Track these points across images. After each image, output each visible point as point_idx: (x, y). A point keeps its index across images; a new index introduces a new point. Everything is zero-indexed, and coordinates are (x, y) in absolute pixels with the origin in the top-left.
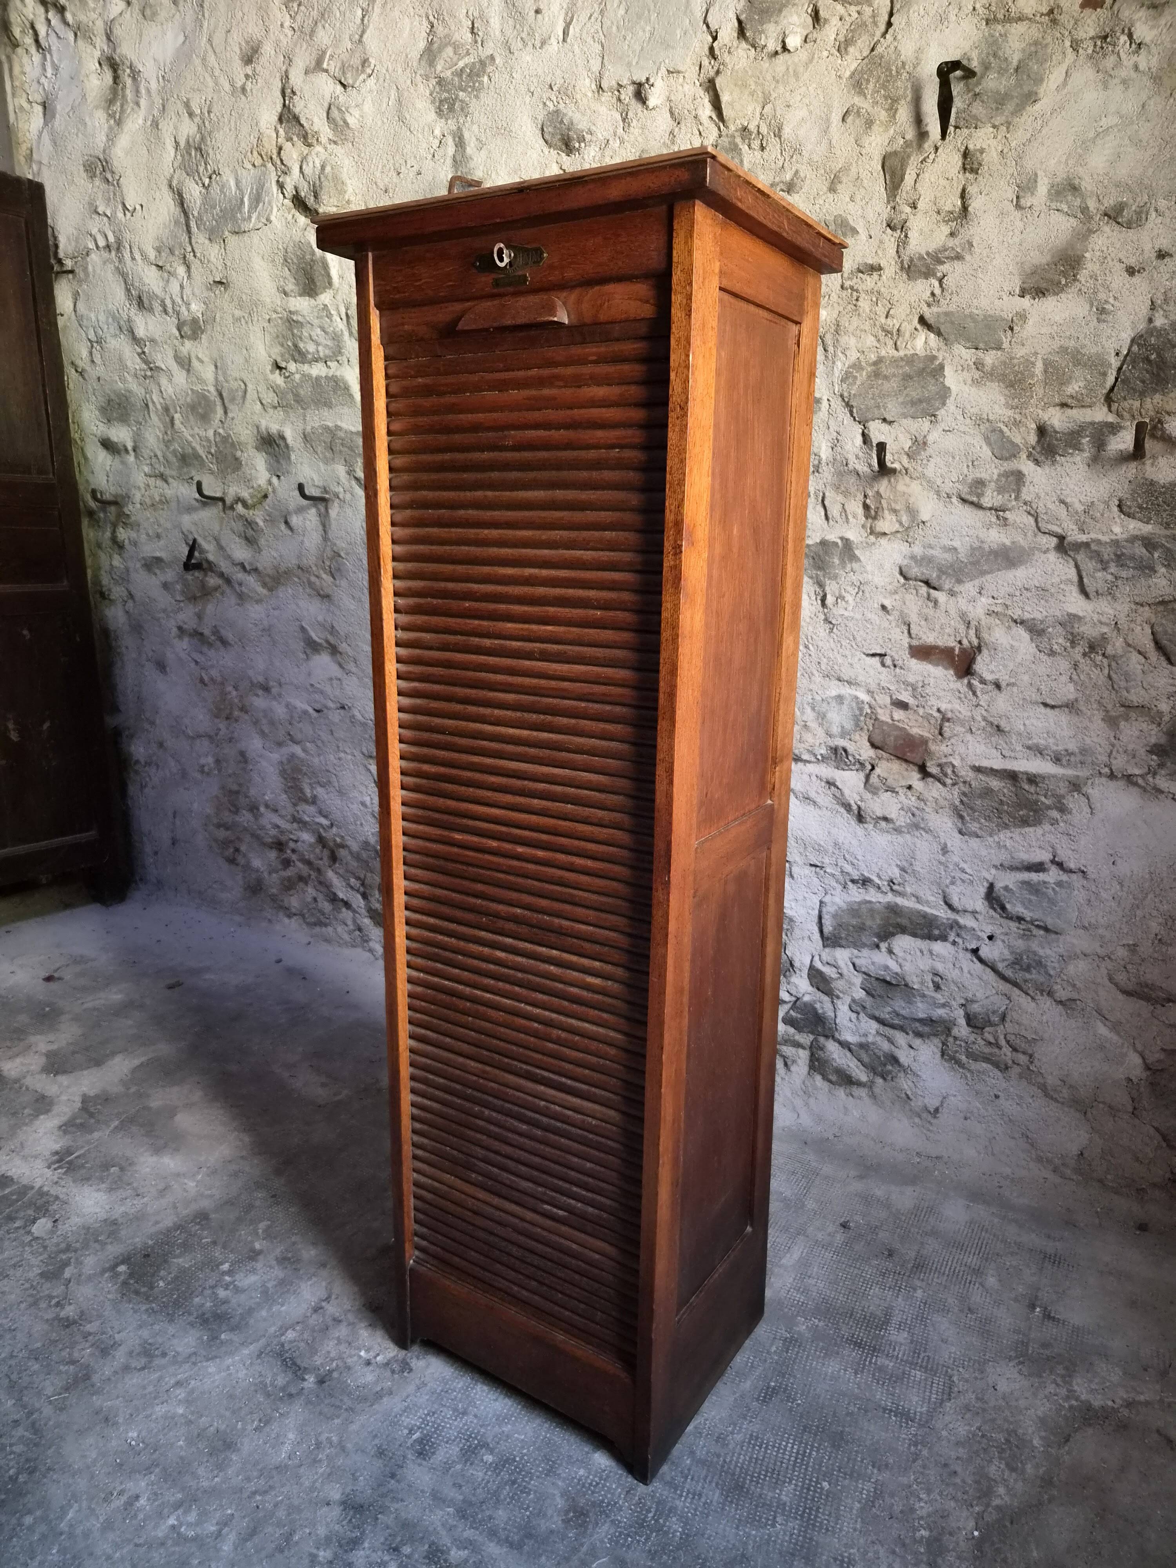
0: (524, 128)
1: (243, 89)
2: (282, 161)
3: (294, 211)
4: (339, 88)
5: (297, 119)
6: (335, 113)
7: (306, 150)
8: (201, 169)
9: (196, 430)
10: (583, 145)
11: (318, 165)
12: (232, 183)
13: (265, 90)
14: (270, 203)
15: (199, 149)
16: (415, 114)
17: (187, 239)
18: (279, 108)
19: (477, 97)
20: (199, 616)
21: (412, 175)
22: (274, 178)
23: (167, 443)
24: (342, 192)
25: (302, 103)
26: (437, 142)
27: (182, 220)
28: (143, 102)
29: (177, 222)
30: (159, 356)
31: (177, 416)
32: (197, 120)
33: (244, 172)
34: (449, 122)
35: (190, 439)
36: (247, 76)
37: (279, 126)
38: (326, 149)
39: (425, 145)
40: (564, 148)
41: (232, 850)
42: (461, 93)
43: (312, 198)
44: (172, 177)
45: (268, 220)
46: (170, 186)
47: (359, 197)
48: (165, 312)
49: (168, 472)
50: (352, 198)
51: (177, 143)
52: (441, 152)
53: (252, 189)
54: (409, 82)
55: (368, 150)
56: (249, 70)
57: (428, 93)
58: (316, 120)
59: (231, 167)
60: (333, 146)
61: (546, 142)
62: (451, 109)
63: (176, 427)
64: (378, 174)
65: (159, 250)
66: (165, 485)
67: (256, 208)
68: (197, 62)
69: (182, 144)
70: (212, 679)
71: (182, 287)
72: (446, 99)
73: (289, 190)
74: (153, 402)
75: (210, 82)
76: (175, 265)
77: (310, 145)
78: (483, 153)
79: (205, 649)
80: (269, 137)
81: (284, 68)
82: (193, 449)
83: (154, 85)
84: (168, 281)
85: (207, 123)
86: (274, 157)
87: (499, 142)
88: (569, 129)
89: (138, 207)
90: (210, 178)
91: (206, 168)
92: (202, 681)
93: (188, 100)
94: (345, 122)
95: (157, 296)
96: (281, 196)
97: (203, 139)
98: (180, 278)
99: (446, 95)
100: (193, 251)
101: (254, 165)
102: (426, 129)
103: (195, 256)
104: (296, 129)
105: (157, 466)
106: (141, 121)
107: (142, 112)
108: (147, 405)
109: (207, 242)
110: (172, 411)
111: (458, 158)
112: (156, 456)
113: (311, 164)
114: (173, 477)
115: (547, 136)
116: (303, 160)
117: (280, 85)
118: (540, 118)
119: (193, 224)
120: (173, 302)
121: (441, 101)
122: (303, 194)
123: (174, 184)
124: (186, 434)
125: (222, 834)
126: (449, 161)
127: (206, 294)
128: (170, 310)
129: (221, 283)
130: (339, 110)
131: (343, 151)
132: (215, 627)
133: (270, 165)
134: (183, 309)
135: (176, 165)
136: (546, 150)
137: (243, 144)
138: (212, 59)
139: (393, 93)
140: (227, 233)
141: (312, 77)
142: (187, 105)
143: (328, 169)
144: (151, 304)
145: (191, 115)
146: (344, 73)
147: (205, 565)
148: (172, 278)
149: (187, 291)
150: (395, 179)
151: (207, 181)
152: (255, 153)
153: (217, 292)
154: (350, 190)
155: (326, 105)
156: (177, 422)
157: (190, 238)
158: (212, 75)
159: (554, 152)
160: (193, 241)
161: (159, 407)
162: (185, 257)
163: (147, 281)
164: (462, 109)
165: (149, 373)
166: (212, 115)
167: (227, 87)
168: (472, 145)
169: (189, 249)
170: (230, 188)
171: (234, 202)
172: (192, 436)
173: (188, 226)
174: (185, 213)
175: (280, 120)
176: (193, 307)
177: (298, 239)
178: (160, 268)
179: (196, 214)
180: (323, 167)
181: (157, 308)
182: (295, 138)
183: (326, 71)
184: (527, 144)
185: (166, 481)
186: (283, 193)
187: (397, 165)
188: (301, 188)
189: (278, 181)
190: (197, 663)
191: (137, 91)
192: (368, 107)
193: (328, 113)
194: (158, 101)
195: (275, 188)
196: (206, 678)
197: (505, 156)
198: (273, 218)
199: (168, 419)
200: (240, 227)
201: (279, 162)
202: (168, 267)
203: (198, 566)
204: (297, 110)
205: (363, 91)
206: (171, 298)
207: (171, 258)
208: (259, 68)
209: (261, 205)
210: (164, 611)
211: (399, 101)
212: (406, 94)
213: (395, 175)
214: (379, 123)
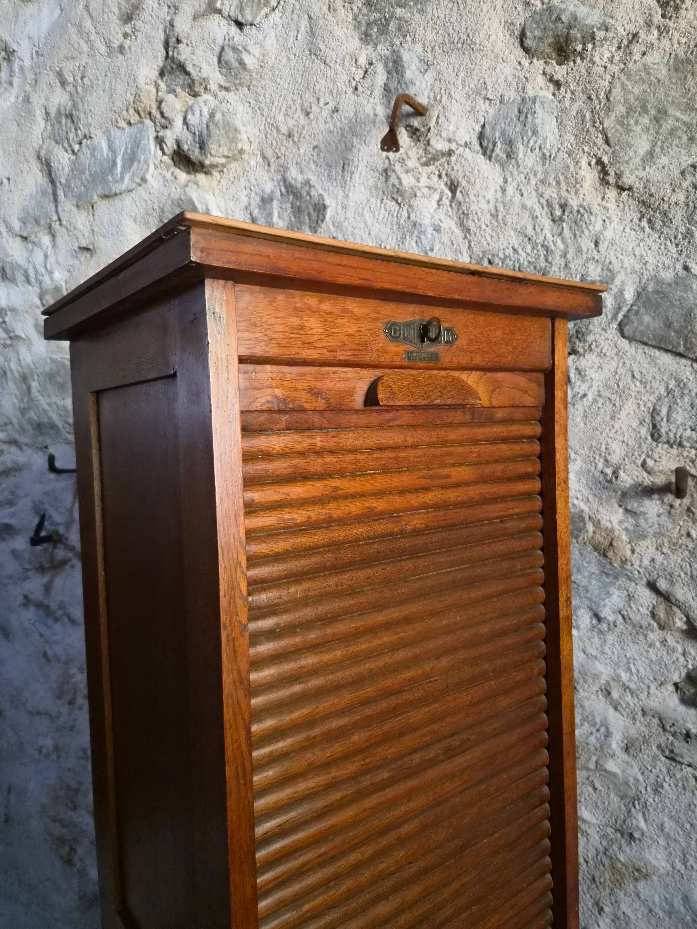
0: (493, 37)
1: (121, 49)
2: (162, 114)
3: (173, 169)
4: (234, 29)
5: (182, 68)
6: (230, 56)
7: (190, 100)
8: (71, 135)
9: (54, 399)
10: (590, 46)
11: (206, 113)
12: (104, 145)
13: (146, 45)
14: (146, 162)
15: (70, 116)
16: (333, 44)
17: (53, 208)
18: (160, 62)
19: (422, 12)
20: (48, 588)
21: (325, 113)
22: (152, 135)
23: (23, 411)
24: (234, 140)
25: (189, 50)
26: (361, 72)
27: (50, 190)
28: (16, 81)
29: (44, 193)
30: (19, 325)
31: (34, 384)
32: (70, 88)
33: (118, 133)
34: (379, 47)
35: (47, 407)
36: (126, 35)
37: (159, 82)
38: (215, 96)
39: (345, 78)
40: (554, 55)
41: (67, 849)
42: (398, 10)
43: (197, 150)
44: (41, 147)
45: (144, 180)
46: (39, 158)
47: (255, 146)
48: (28, 281)
49: (22, 439)
50: (246, 147)
51: (47, 114)
52: (368, 81)
53: (126, 148)
54: (325, 9)
55: (269, 91)
56: (128, 29)
57: (350, 16)
58: (204, 66)
59: (104, 128)
60: (224, 93)
61: (526, 50)
62: (384, 30)
63: (32, 395)
64: (280, 118)
65: (23, 221)
66: (19, 453)
67: (130, 167)
68: (72, 30)
69: (53, 113)
70: (56, 656)
71: (46, 256)
72: (375, 21)
73: (170, 145)
74: (11, 370)
75: (85, 47)
76: (40, 235)
77: (195, 95)
78: (430, 76)
79: (50, 621)
80: (148, 91)
81: (168, 18)
82: (50, 418)
83: (27, 63)
84: (32, 251)
85: (80, 89)
86: (154, 111)
87: (453, 59)
88: (570, 27)
89: (5, 181)
90: (80, 143)
91: (77, 135)
92: (45, 655)
93: (61, 69)
94: (242, 63)
95: (19, 266)
96: (160, 152)
97: (75, 105)
98: (44, 247)
99: (377, 15)
100: (59, 220)
101: (129, 124)
102: (348, 58)
103: (61, 224)
104: (181, 79)
105: (12, 433)
106: (12, 99)
107: (15, 90)
108: (5, 373)
109: (74, 209)
110: (30, 379)
111: (392, 86)
112: (11, 423)
113: (197, 113)
114: (26, 445)
115: (529, 43)
116: (188, 110)
117: (162, 36)
118: (519, 22)
119: (60, 193)
120: (36, 272)
121: (368, 25)
122: (186, 147)
123: (43, 153)
124: (43, 402)
125: (58, 830)
126: (378, 91)
127: (70, 261)
128: (33, 280)
129: (87, 249)
130: (235, 49)
131: (236, 98)
132: (62, 601)
133: (148, 122)
134: (46, 279)
135: (45, 135)
136: (526, 62)
137: (118, 103)
138: (88, 24)
139: (304, 24)
140: (96, 198)
141: (203, 22)
142: (60, 75)
143: (218, 116)
144: (13, 275)
145: (63, 83)
146: (242, 10)
147: (55, 538)
148: (36, 248)
149: (51, 260)
150: (303, 120)
151: (76, 147)
152: (132, 111)
153: (83, 259)
154: (243, 136)
155: (218, 49)
156: (34, 391)
157: (56, 207)
158: (89, 41)
159: (539, 64)
160: (60, 209)
161: (16, 375)
162: (50, 227)
163: (10, 252)
164: (399, 29)
165: (8, 342)
166: (85, 80)
167: (103, 49)
168: (413, 67)
169: (55, 218)
170: (102, 150)
171: (105, 164)
172: (49, 404)
173: (55, 195)
174: (53, 182)
175: (162, 74)
176: (57, 275)
177: (177, 196)
178: (25, 238)
179: (63, 181)
180: (212, 115)
181: (20, 277)
182: (179, 90)
183: (219, 12)
184: (497, 57)
185: (21, 449)
186: (162, 149)
187: (306, 104)
188: (183, 139)
189: (157, 137)
190: (41, 635)
191: (12, 71)
192: (271, 44)
193: (220, 57)
194: (30, 76)
195: (152, 145)
196: (50, 653)
197: (462, 75)
198: (149, 177)
199: (25, 387)
200: (110, 189)
201: (158, 116)
202: (33, 238)
203: (48, 539)
204: (182, 58)
205: (265, 26)
206: (35, 268)
207: (36, 229)
208: (139, 24)
209: (135, 164)
210: (11, 577)
211: (312, 32)
212: (321, 22)
213: (302, 116)
214: (284, 61)
